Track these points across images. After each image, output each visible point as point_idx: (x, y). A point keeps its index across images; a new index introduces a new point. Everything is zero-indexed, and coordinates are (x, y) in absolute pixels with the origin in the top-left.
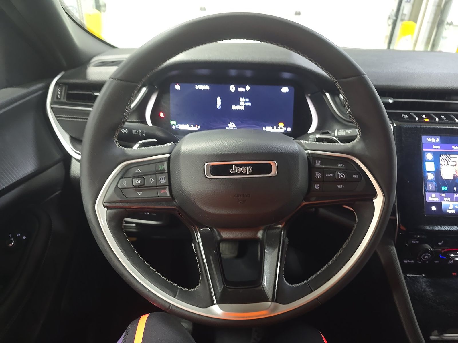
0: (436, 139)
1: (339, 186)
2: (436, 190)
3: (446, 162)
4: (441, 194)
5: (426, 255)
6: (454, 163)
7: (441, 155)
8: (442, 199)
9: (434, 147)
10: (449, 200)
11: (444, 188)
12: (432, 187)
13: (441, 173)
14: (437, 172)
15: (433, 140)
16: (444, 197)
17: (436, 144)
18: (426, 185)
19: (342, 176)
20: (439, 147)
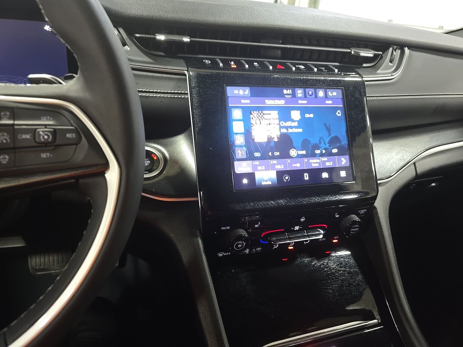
0: (244, 91)
1: (44, 155)
2: (247, 157)
3: (258, 120)
4: (253, 162)
5: (240, 244)
6: (268, 122)
7: (252, 112)
8: (255, 167)
9: (243, 101)
10: (264, 168)
11: (257, 154)
12: (242, 154)
13: (253, 135)
14: (248, 134)
15: (241, 92)
16: (257, 165)
17: (245, 98)
18: (234, 152)
19: (46, 137)
20: (248, 101)
